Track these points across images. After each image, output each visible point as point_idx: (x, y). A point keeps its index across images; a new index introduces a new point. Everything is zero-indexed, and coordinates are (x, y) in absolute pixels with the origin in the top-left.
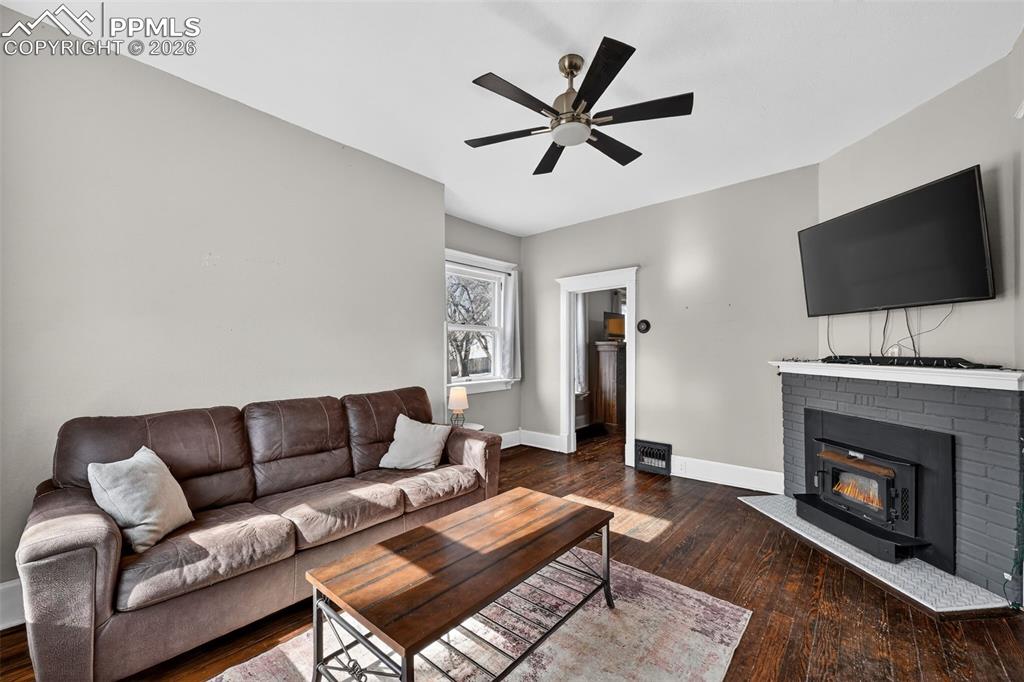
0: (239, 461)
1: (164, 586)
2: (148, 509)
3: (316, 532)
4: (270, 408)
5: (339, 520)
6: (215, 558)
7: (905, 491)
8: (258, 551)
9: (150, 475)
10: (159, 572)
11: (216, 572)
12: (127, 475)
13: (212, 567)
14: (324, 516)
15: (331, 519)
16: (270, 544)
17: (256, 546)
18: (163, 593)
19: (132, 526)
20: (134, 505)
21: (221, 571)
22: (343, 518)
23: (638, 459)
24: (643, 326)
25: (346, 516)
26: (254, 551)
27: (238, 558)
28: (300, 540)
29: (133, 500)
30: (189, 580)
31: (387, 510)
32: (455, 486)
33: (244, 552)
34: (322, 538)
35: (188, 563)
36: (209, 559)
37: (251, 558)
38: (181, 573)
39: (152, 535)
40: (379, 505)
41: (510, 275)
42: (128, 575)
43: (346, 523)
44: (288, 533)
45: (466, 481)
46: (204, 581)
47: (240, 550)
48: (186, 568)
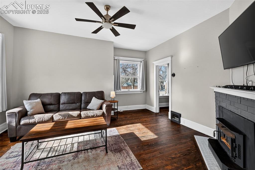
0: (56, 103)
1: (26, 122)
2: (31, 109)
3: (57, 119)
4: (65, 93)
5: (62, 117)
6: (35, 119)
7: (239, 145)
8: (44, 120)
9: (34, 103)
10: (26, 120)
11: (35, 122)
12: (29, 103)
13: (35, 121)
14: (59, 116)
15: (60, 116)
16: (46, 119)
17: (43, 119)
18: (26, 123)
19: (29, 112)
20: (29, 108)
21: (36, 122)
22: (63, 117)
23: (172, 117)
24: (173, 75)
25: (64, 117)
26: (43, 120)
27: (40, 120)
28: (53, 120)
29: (29, 107)
30: (30, 122)
31: (74, 117)
32: (95, 115)
33: (41, 119)
34: (58, 120)
35: (31, 119)
36: (34, 119)
37: (42, 121)
38: (29, 121)
39: (31, 114)
40: (73, 116)
41: (141, 62)
42: (22, 119)
43: (63, 118)
44: (50, 118)
45: (99, 114)
46: (33, 123)
47: (40, 119)
48: (30, 120)
